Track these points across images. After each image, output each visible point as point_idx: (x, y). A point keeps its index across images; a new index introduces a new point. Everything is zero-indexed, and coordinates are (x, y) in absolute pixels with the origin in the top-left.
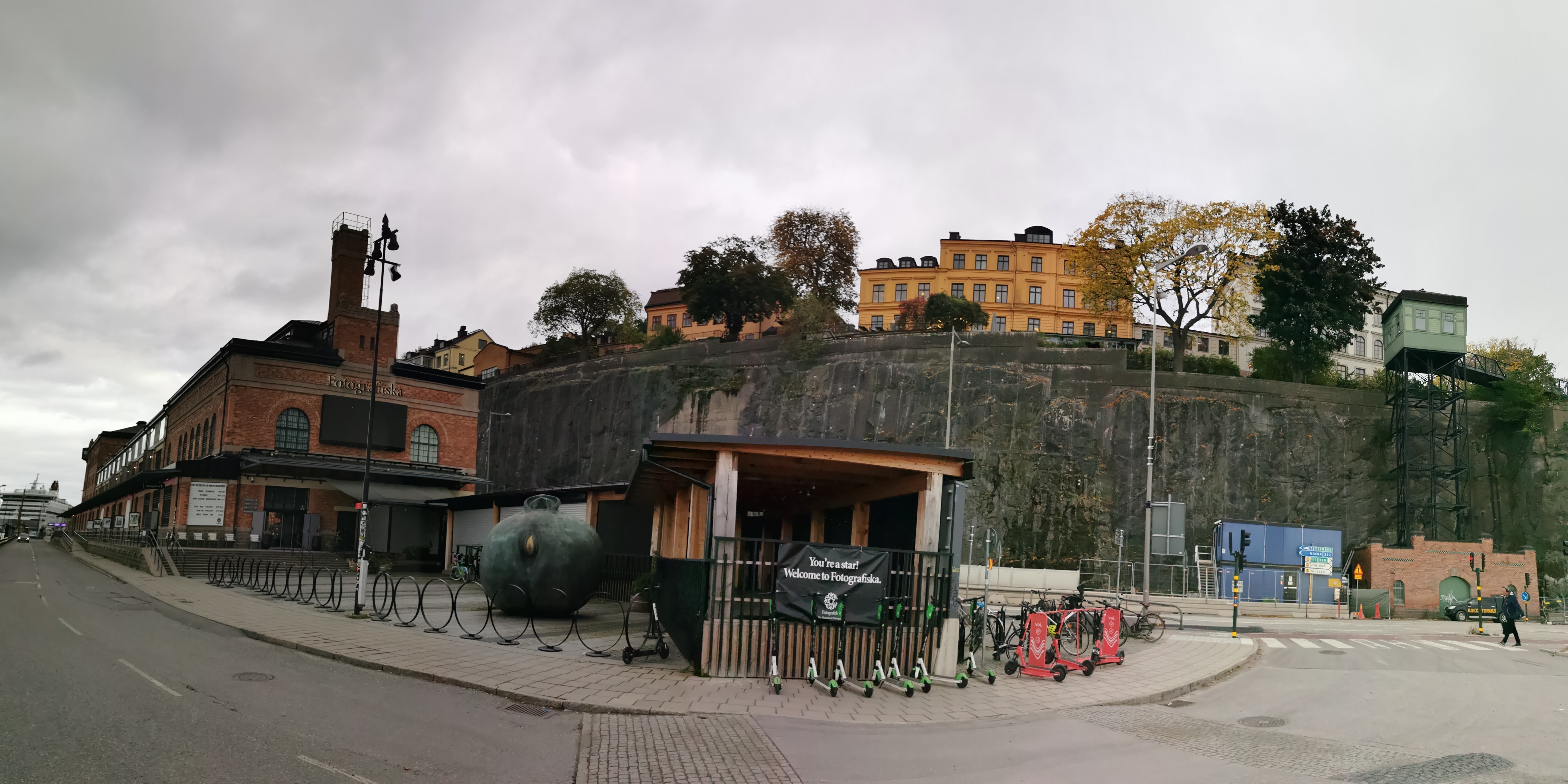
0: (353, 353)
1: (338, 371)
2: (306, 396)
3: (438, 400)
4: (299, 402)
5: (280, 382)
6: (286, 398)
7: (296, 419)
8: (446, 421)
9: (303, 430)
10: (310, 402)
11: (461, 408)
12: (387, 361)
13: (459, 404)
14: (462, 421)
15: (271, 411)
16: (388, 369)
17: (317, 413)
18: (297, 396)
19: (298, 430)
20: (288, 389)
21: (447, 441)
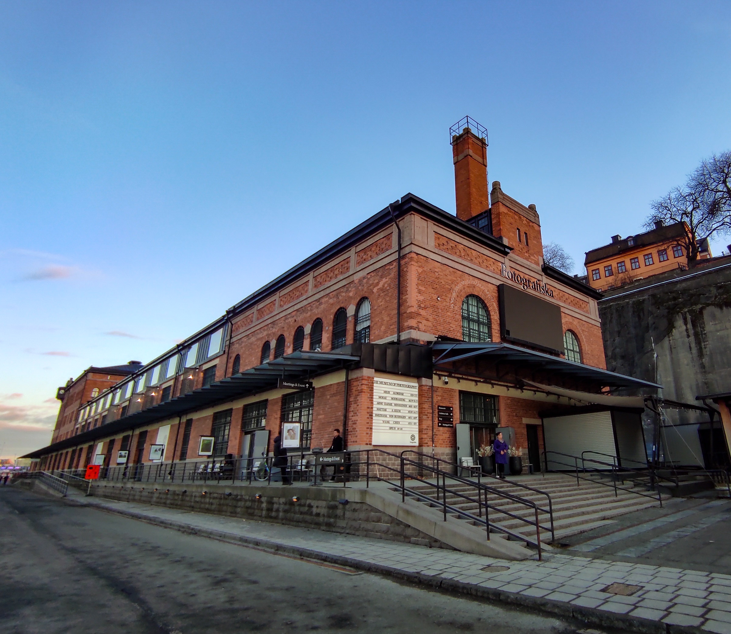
0: (514, 244)
1: (506, 261)
2: (484, 283)
3: (575, 305)
4: (479, 289)
5: (460, 260)
6: (468, 281)
7: (475, 310)
8: (583, 329)
9: (483, 324)
10: (488, 291)
11: (589, 316)
12: (538, 259)
13: (587, 312)
14: (592, 329)
15: (454, 295)
16: (540, 268)
17: (494, 304)
18: (476, 280)
19: (478, 322)
20: (467, 270)
21: (587, 350)
